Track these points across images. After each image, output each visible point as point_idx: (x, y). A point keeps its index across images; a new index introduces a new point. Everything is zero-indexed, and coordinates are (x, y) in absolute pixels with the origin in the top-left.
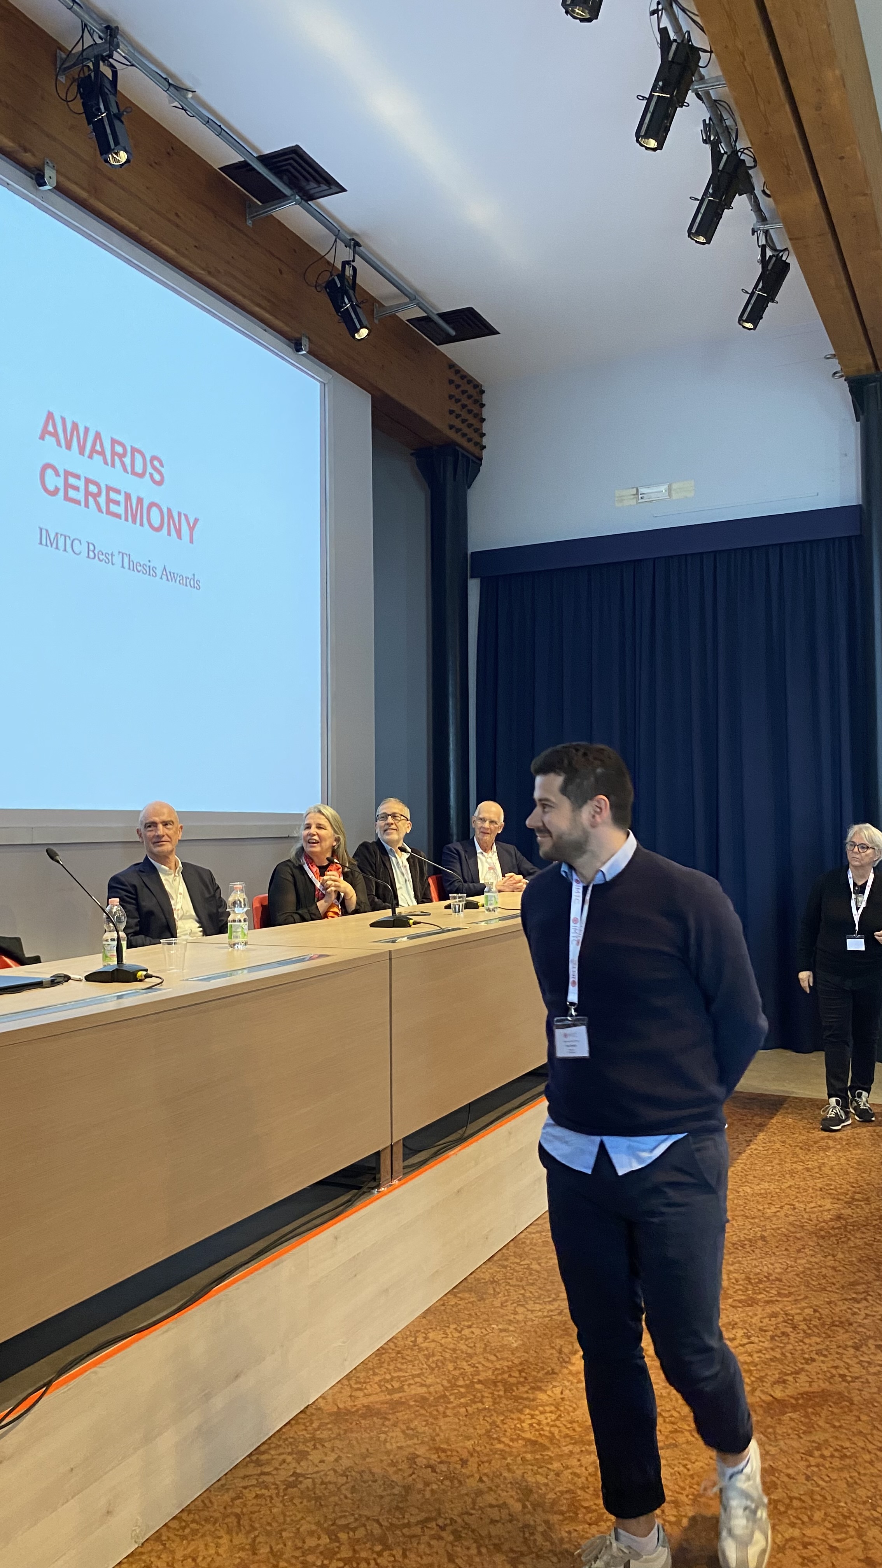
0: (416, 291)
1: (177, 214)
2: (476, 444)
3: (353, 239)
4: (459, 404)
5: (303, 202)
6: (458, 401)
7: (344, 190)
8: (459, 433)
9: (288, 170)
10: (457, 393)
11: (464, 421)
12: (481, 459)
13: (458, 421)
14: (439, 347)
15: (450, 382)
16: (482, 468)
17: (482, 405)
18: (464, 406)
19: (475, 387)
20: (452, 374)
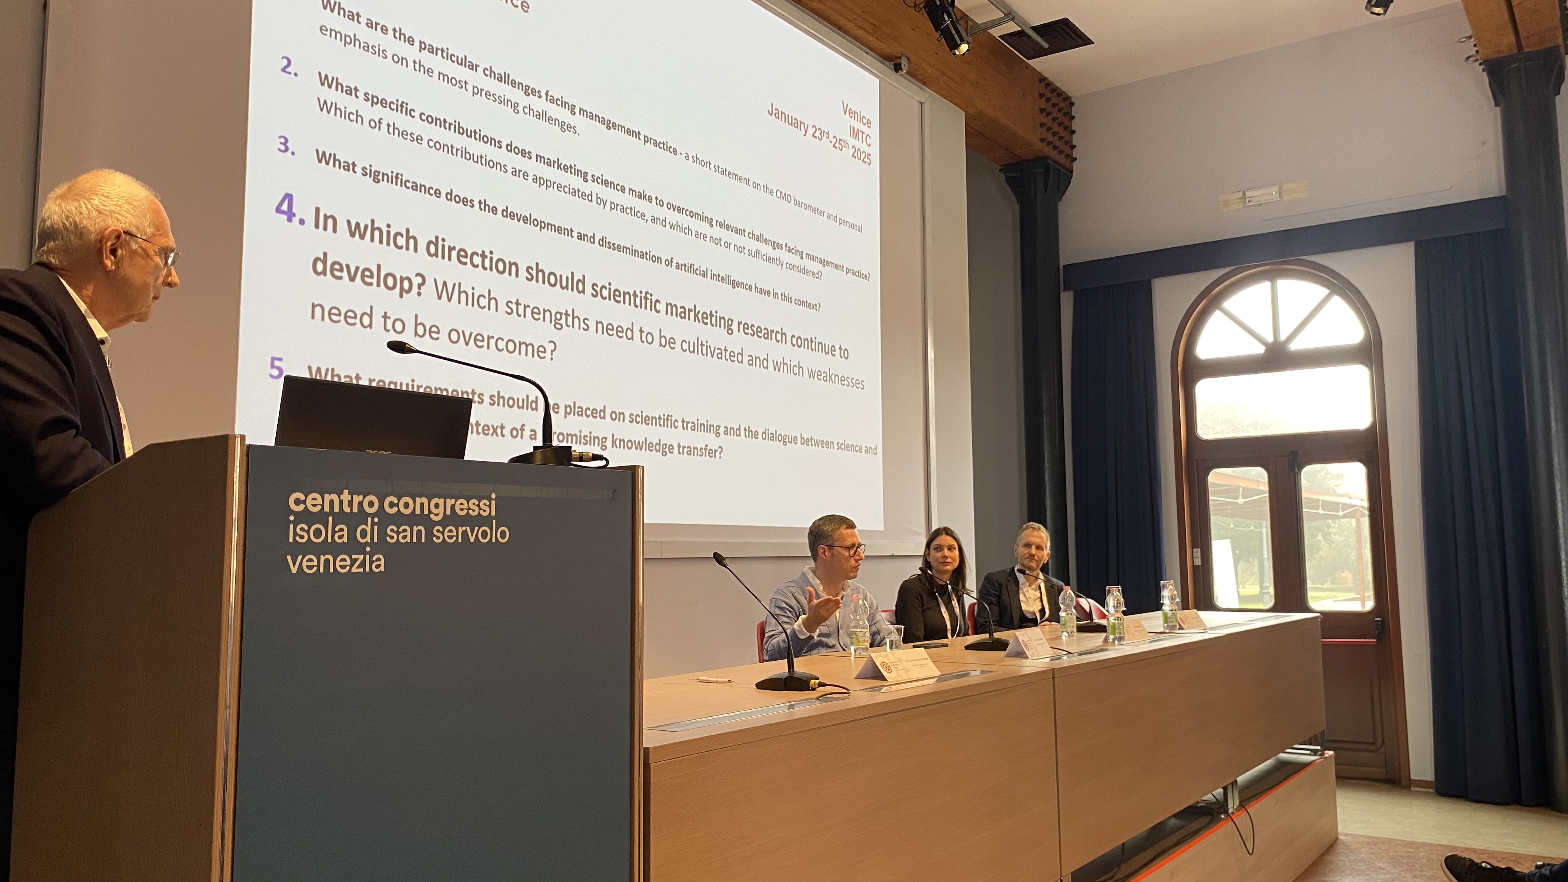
0: (1011, 5)
2: (1067, 156)
4: (1051, 117)
6: (1048, 114)
8: (1051, 146)
10: (1048, 107)
11: (1055, 134)
12: (1072, 172)
13: (1049, 134)
14: (1029, 62)
15: (1041, 95)
16: (1072, 180)
17: (1072, 118)
18: (1054, 119)
19: (1065, 99)
20: (1043, 88)
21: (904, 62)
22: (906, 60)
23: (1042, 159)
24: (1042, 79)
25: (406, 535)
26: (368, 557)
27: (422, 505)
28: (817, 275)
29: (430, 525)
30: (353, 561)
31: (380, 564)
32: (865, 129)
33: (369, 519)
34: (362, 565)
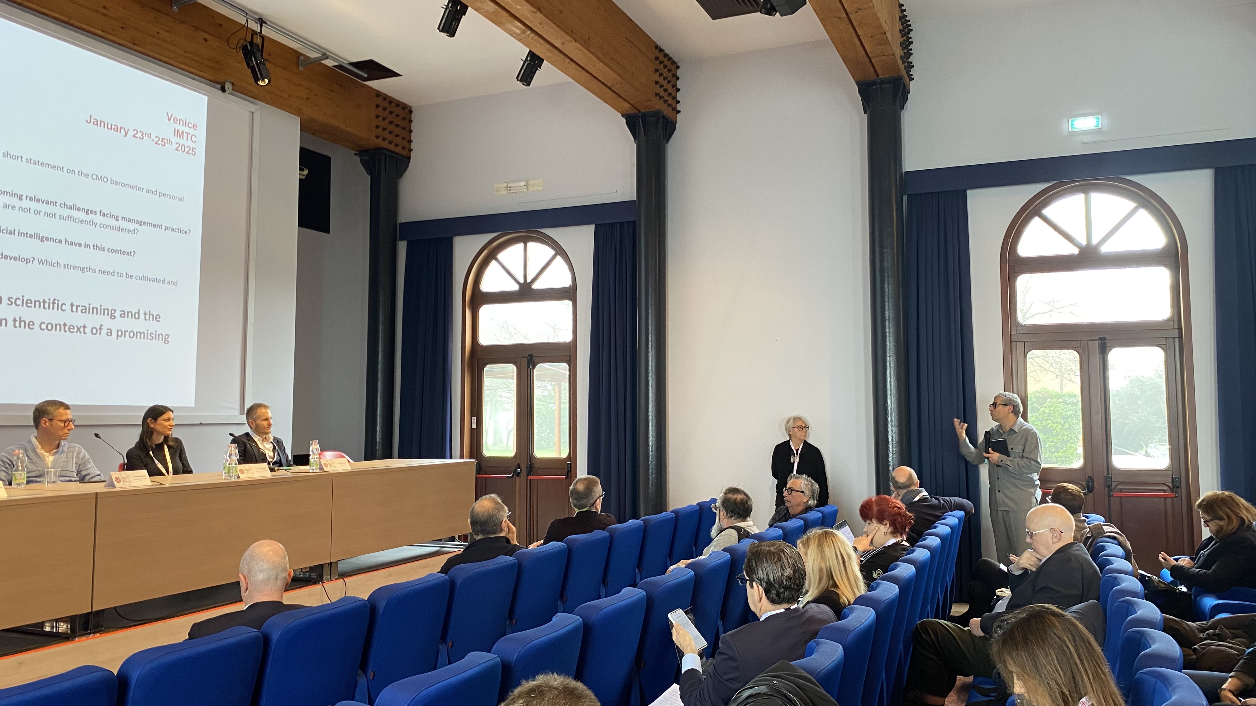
0: (326, 49)
2: (404, 148)
3: (259, 18)
4: (386, 121)
6: (384, 119)
8: (386, 141)
10: (384, 113)
11: (390, 133)
12: (409, 158)
13: (386, 132)
14: (365, 83)
15: (378, 106)
16: (410, 164)
17: (411, 121)
18: (391, 122)
19: (404, 108)
20: (379, 101)
21: (228, 86)
22: (231, 85)
23: (379, 149)
24: (378, 94)
28: (133, 232)
32: (191, 131)
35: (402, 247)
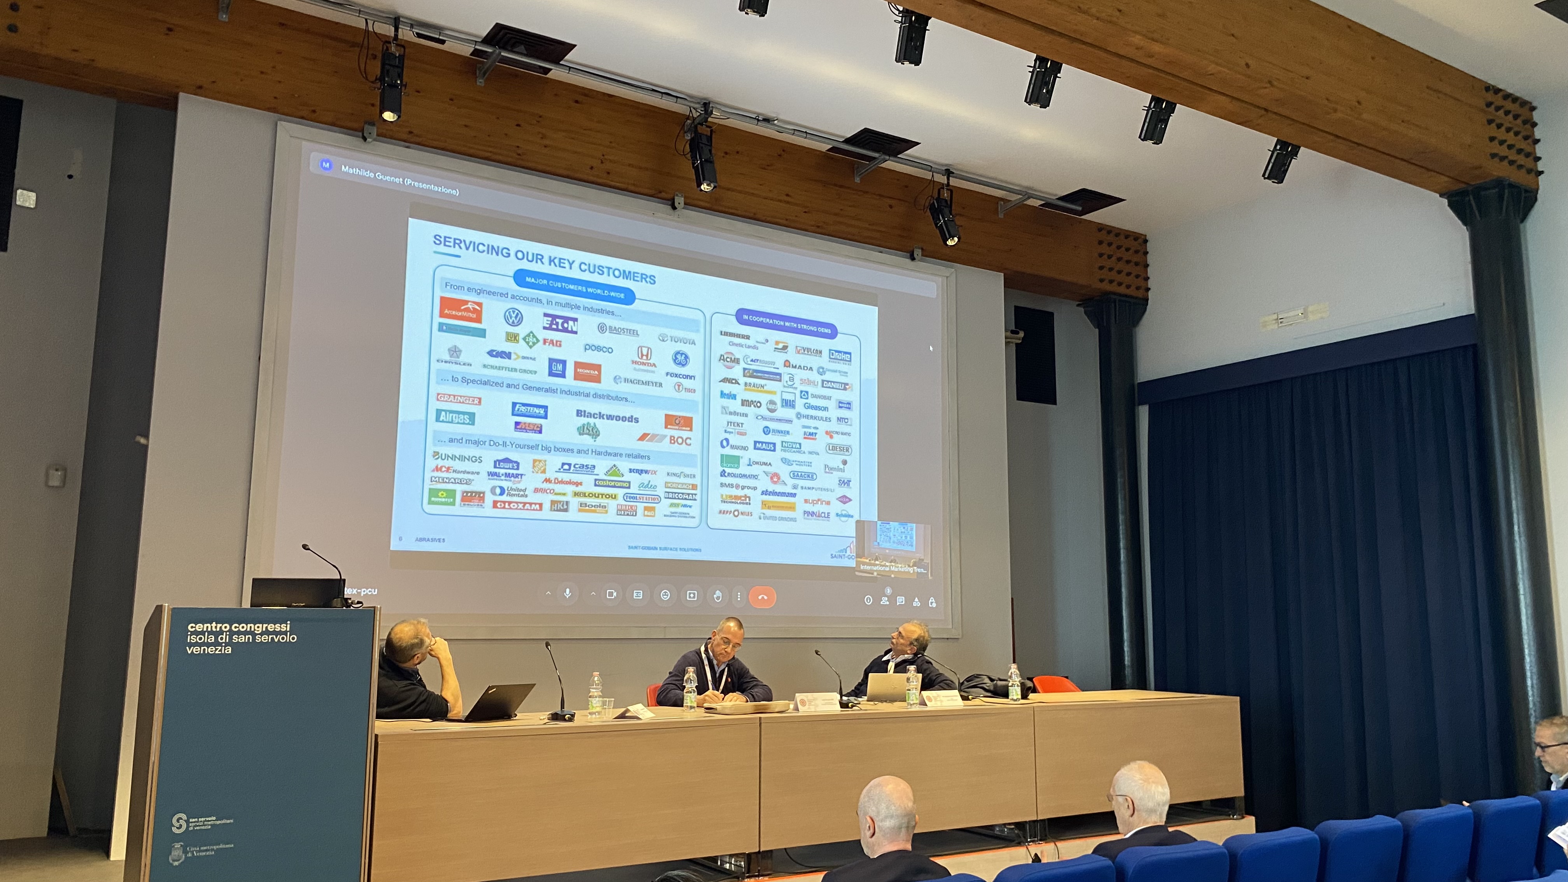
0: (1027, 187)
1: (787, 195)
2: (1138, 288)
3: (946, 170)
4: (1113, 259)
5: (891, 158)
6: (1110, 257)
7: (918, 143)
8: (1115, 284)
9: (871, 142)
10: (1110, 249)
11: (1119, 272)
12: (1148, 300)
13: (1114, 273)
14: (1083, 217)
15: (1100, 243)
16: (1148, 307)
17: (1146, 253)
18: (1119, 259)
19: (1136, 239)
20: (1103, 235)
21: (917, 252)
22: (920, 250)
23: (1105, 295)
24: (1101, 228)
25: (243, 639)
26: (223, 648)
27: (251, 627)
29: (254, 634)
30: (216, 649)
31: (229, 650)
33: (225, 633)
34: (221, 650)
35: (1143, 413)
